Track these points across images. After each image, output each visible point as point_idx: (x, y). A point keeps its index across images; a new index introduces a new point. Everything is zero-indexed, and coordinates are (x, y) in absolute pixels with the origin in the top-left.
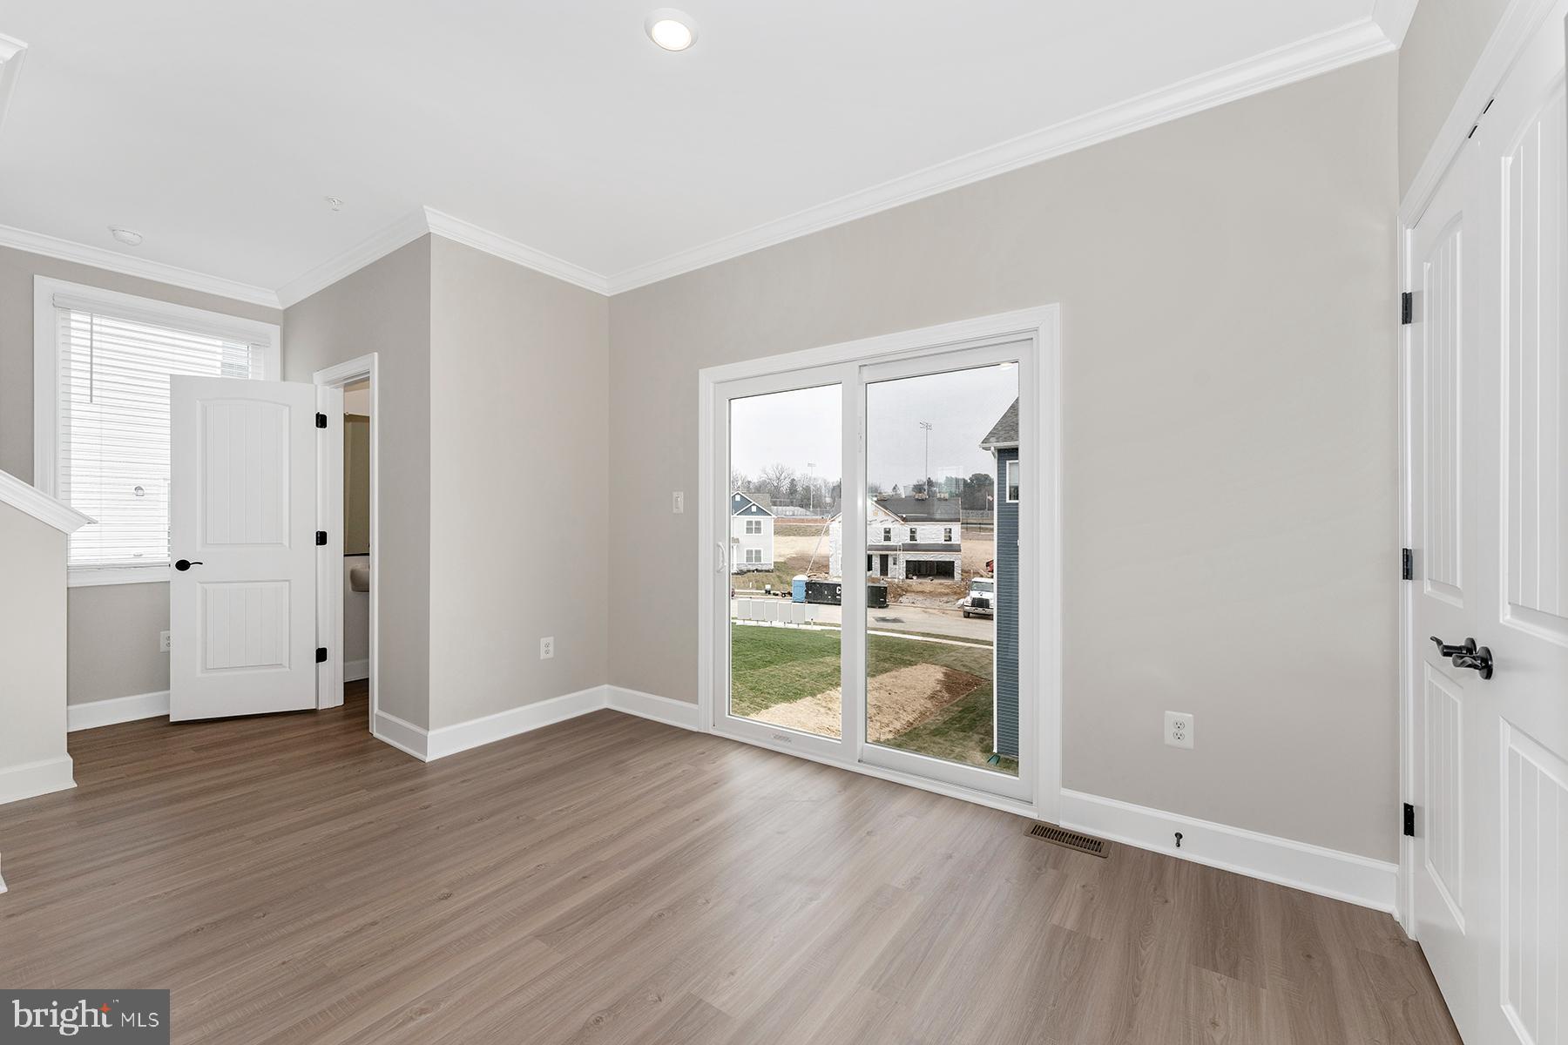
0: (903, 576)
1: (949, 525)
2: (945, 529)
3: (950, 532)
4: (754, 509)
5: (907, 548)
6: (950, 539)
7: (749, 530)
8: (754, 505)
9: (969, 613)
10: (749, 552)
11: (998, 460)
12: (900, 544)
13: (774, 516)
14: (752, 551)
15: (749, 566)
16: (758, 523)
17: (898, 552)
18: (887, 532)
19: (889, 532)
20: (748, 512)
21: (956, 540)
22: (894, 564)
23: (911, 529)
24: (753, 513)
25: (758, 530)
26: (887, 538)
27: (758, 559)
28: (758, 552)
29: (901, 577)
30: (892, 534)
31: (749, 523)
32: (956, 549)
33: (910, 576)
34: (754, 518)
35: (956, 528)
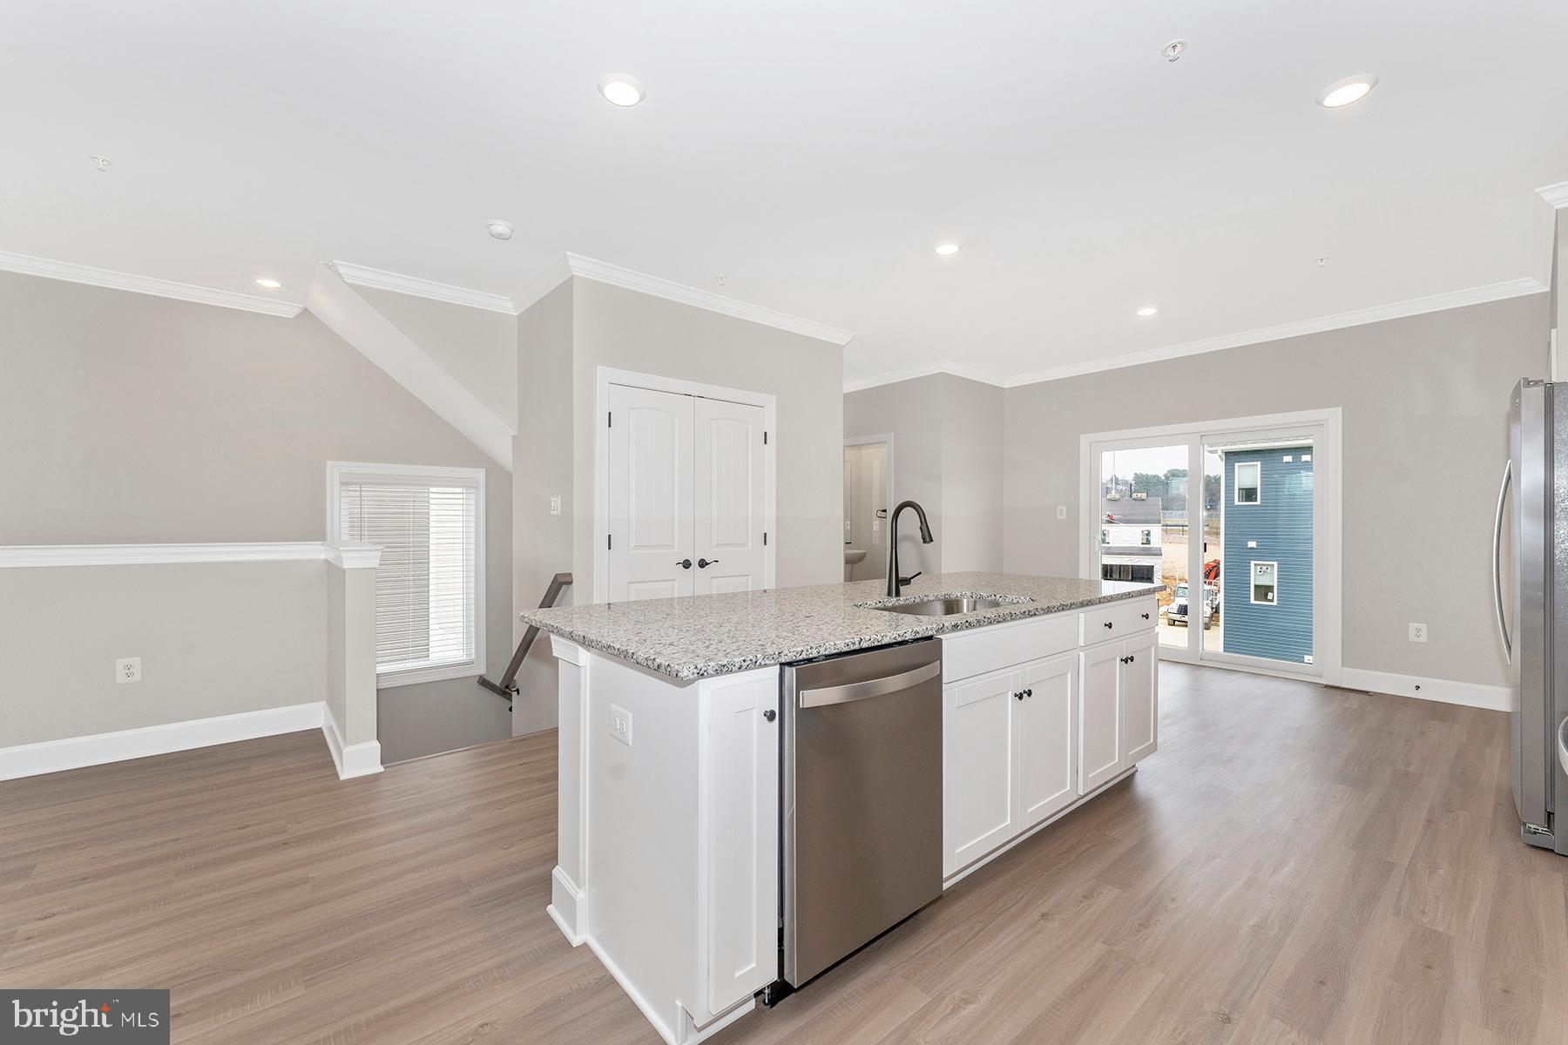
1: (1146, 527)
2: (1143, 532)
3: (1148, 534)
6: (1148, 542)
9: (1174, 621)
11: (1226, 462)
21: (1156, 542)
32: (1157, 553)
35: (1156, 530)
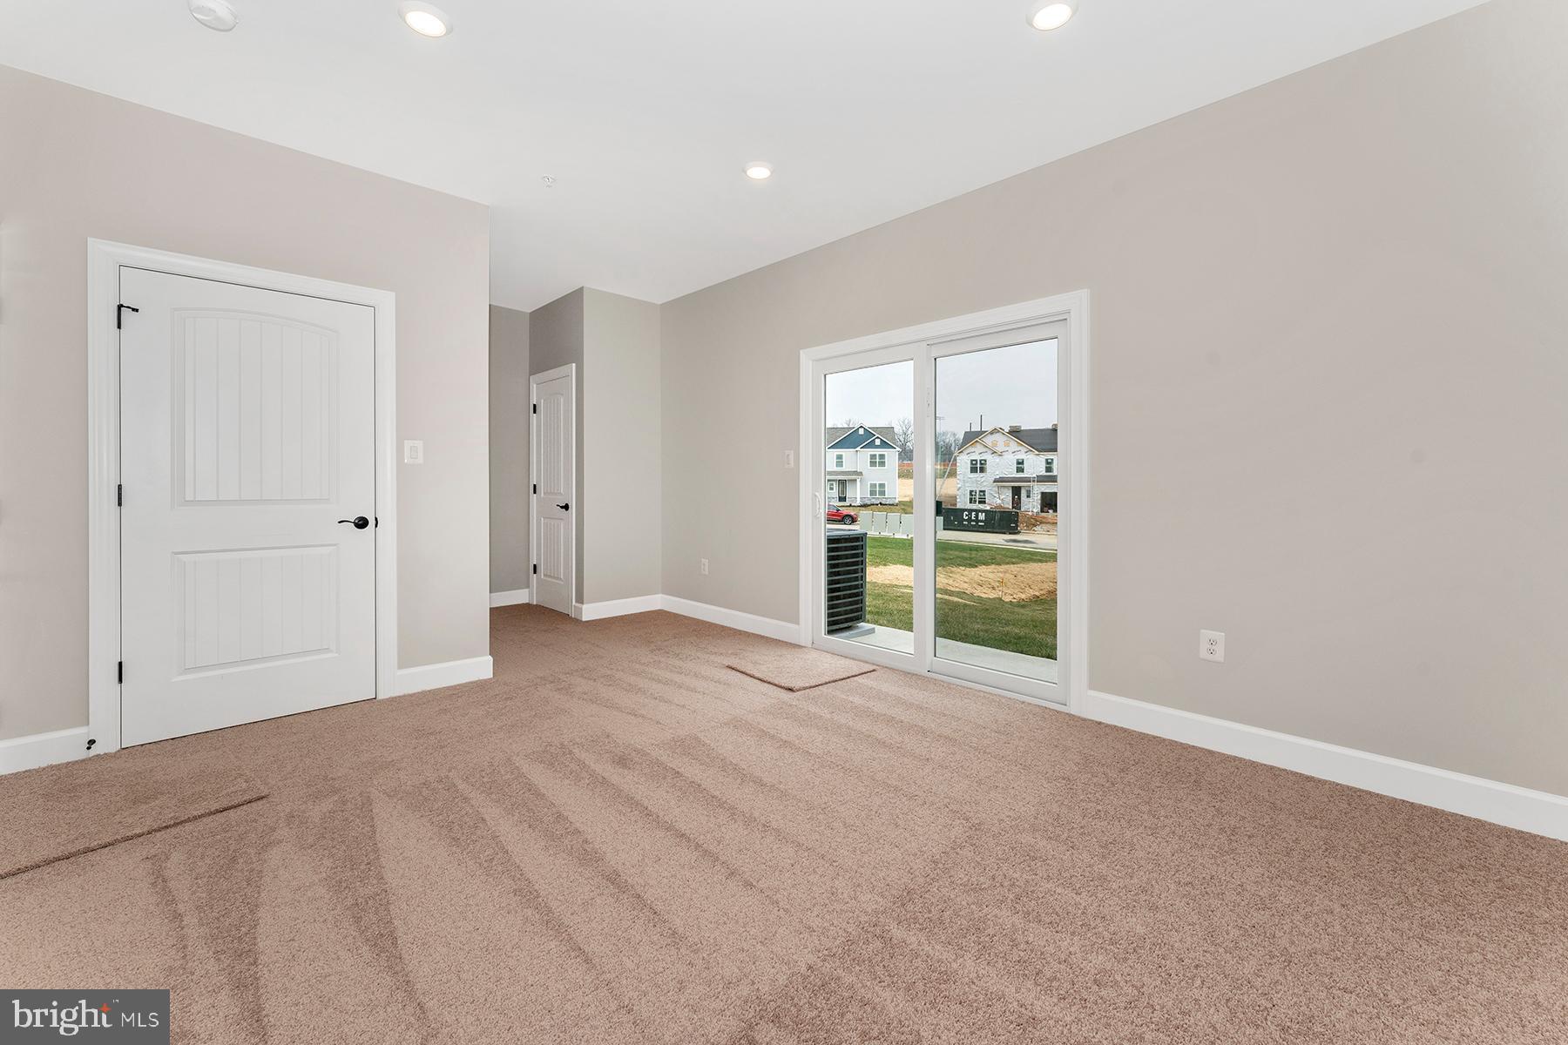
0: (1037, 509)
4: (878, 442)
5: (1042, 479)
7: (873, 464)
8: (878, 438)
10: (873, 486)
12: (1034, 476)
13: (898, 449)
14: (875, 485)
15: (873, 500)
16: (882, 456)
17: (1031, 484)
18: (1020, 463)
19: (1022, 463)
20: (871, 445)
22: (1028, 496)
23: (1047, 460)
24: (877, 447)
25: (882, 464)
26: (1020, 470)
27: (882, 493)
28: (882, 486)
29: (1035, 511)
30: (1026, 466)
31: (873, 457)
33: (1046, 509)
34: (878, 452)
